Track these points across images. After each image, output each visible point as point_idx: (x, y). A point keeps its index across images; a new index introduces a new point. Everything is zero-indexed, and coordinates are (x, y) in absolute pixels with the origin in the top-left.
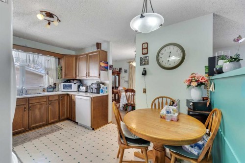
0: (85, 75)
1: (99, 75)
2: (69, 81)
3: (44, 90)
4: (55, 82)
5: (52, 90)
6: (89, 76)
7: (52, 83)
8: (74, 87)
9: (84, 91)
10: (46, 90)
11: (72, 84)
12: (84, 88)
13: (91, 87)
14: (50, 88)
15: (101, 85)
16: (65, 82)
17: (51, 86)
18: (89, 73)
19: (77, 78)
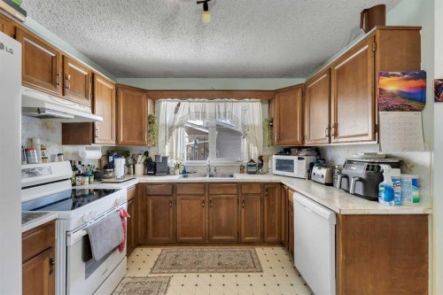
0: (324, 134)
1: (376, 129)
2: (287, 151)
3: (242, 170)
4: (261, 154)
5: (254, 169)
6: (336, 135)
7: (255, 156)
8: (300, 167)
9: (323, 181)
10: (245, 170)
11: (294, 158)
12: (324, 171)
13: (344, 171)
14: (250, 166)
15: (383, 167)
16: (280, 153)
17: (252, 161)
18: (336, 126)
19: (307, 143)
